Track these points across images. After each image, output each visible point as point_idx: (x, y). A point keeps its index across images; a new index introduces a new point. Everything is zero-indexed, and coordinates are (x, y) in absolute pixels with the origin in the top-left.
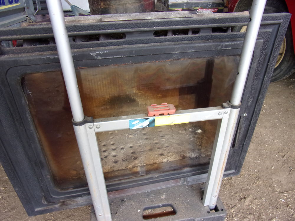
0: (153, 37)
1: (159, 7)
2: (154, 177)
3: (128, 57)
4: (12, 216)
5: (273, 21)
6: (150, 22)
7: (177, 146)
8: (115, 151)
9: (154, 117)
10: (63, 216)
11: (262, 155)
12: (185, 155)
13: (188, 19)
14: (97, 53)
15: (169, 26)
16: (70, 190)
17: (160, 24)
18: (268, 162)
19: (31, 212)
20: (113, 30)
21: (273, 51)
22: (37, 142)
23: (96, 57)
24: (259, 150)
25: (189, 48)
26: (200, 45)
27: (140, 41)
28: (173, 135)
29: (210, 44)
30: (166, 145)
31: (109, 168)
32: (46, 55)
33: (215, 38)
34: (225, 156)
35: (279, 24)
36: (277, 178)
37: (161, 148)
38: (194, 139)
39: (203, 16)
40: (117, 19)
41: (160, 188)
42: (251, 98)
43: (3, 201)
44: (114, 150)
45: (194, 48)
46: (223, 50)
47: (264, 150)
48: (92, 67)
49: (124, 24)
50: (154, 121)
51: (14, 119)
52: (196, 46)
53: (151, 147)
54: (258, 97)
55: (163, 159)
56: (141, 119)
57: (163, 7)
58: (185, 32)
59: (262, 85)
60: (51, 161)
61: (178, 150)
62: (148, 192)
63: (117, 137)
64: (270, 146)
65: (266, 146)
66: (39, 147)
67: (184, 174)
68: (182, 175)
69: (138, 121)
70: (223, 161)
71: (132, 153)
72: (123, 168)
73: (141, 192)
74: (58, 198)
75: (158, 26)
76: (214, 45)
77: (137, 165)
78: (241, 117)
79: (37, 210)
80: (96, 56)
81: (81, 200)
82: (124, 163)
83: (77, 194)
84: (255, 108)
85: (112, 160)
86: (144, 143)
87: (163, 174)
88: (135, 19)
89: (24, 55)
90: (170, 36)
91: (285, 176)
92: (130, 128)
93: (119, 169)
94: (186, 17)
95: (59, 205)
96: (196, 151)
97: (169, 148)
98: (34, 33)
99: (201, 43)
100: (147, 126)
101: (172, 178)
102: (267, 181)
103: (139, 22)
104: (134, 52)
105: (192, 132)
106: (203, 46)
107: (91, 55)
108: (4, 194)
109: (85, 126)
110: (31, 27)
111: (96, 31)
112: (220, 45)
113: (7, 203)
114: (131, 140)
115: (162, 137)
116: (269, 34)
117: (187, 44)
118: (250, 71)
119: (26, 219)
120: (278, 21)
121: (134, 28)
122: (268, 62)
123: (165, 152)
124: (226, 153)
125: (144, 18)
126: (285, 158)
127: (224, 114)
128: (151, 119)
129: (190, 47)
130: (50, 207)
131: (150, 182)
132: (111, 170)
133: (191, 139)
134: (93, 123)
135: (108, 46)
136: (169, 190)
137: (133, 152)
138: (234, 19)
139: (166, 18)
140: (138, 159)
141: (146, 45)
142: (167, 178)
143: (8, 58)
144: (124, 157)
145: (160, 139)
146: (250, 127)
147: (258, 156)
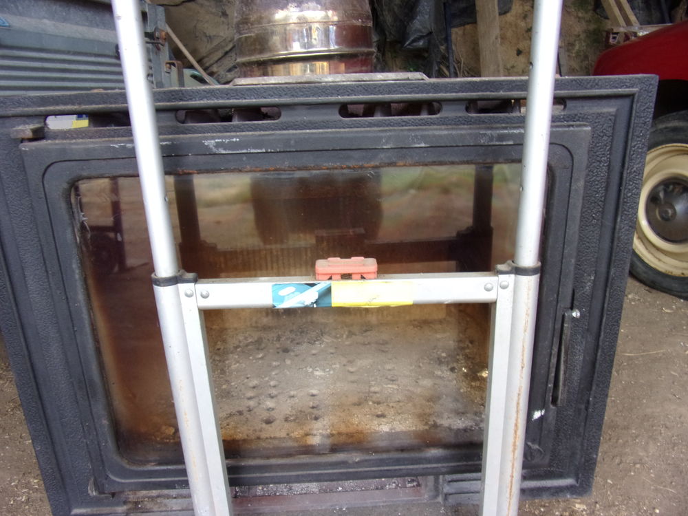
2: (350, 462)
3: (280, 152)
5: (615, 90)
6: (330, 86)
7: (424, 402)
8: (274, 400)
9: (328, 282)
12: (439, 422)
13: (413, 82)
14: (216, 140)
15: (371, 94)
16: (151, 467)
17: (352, 90)
20: (254, 100)
21: (627, 159)
23: (215, 150)
24: (673, 458)
25: (413, 139)
26: (437, 133)
27: (310, 125)
28: (418, 379)
29: (462, 132)
30: (399, 397)
31: (251, 432)
34: (517, 407)
35: (631, 96)
37: (383, 403)
38: (469, 389)
41: (374, 504)
42: (589, 275)
43: (27, 507)
44: (272, 397)
45: (424, 138)
46: (493, 145)
48: (207, 170)
50: (328, 292)
52: (429, 135)
53: (359, 398)
54: (608, 273)
55: (381, 424)
56: (299, 284)
59: (612, 241)
60: (113, 384)
61: (423, 410)
62: (341, 509)
63: (288, 373)
66: (91, 346)
67: (429, 466)
68: (421, 466)
69: (292, 289)
71: (313, 408)
72: (283, 434)
73: (323, 508)
74: (122, 483)
75: (348, 93)
76: (471, 134)
77: (315, 432)
78: (566, 320)
79: (75, 511)
80: (215, 147)
81: (175, 504)
82: (286, 425)
83: (163, 479)
84: (603, 303)
85: (263, 416)
86: (345, 388)
87: (374, 456)
88: (299, 81)
90: (378, 117)
92: (275, 304)
93: (272, 436)
94: (408, 80)
95: (125, 508)
96: (468, 415)
97: (401, 404)
99: (440, 130)
100: (313, 303)
101: (395, 470)
104: (292, 142)
106: (445, 135)
107: (206, 144)
109: (178, 289)
111: (220, 101)
112: (485, 134)
113: (36, 512)
114: (317, 382)
115: (393, 381)
116: (610, 119)
117: (409, 131)
118: (571, 201)
120: (627, 89)
121: (297, 97)
122: (620, 184)
123: (390, 412)
124: (519, 399)
125: (319, 80)
127: (500, 289)
128: (322, 285)
129: (416, 136)
131: (341, 474)
132: (253, 437)
133: (462, 391)
134: (193, 284)
135: (244, 132)
136: (395, 511)
137: (315, 405)
138: (518, 84)
139: (365, 79)
140: (322, 419)
141: (321, 131)
142: (382, 468)
143: (52, 145)
144: (291, 414)
145: (387, 385)
146: (599, 354)
147: (670, 474)
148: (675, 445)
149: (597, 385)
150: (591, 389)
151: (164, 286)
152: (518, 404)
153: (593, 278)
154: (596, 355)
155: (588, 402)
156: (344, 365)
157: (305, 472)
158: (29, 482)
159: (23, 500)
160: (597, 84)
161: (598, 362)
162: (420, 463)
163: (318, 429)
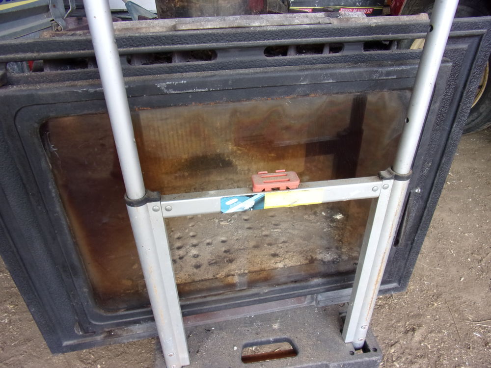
0: (263, 57)
1: (274, 5)
2: (262, 293)
3: (220, 90)
4: (26, 352)
5: (470, 31)
6: (259, 32)
8: (197, 248)
9: (263, 194)
10: (110, 354)
11: (444, 257)
12: (314, 256)
13: (323, 26)
14: (167, 83)
15: (291, 38)
16: (121, 313)
17: (276, 35)
18: (453, 270)
19: (56, 348)
20: (196, 45)
21: (468, 83)
22: (66, 231)
23: (165, 91)
25: (324, 77)
26: (342, 71)
27: (241, 64)
28: (294, 223)
29: (361, 69)
30: (283, 239)
32: (82, 87)
33: (369, 59)
34: (382, 260)
35: (481, 36)
36: (469, 298)
37: (274, 244)
38: (329, 229)
39: (350, 22)
40: (202, 25)
41: (272, 311)
42: (428, 163)
43: (11, 327)
44: (195, 246)
45: (332, 76)
46: (382, 79)
47: (447, 249)
48: (159, 107)
49: (214, 35)
50: (262, 200)
51: (28, 194)
52: (336, 73)
53: (257, 242)
54: (441, 160)
55: (277, 263)
56: (241, 196)
57: (280, 5)
58: (317, 48)
59: (447, 140)
61: (302, 248)
62: (250, 317)
64: (458, 242)
65: (451, 243)
66: (70, 241)
67: (312, 289)
68: (308, 290)
69: (236, 200)
70: (378, 268)
71: (225, 252)
72: (211, 276)
73: (239, 317)
74: (101, 325)
75: (272, 38)
76: (367, 71)
77: (233, 273)
78: (411, 195)
79: (65, 343)
80: (166, 88)
81: (139, 329)
83: (132, 319)
84: (434, 180)
85: (192, 262)
86: (246, 234)
87: (277, 288)
88: (232, 26)
89: (44, 86)
90: (292, 56)
91: (483, 294)
92: (223, 211)
93: (203, 279)
94: (319, 23)
95: (102, 336)
96: (333, 249)
97: (287, 244)
98: (62, 50)
99: (344, 68)
100: (250, 208)
101: (291, 294)
102: (451, 303)
103: (239, 30)
104: (230, 82)
105: (326, 218)
106: (348, 73)
107: (158, 86)
108: (13, 315)
109: (147, 206)
110: (57, 38)
111: (166, 46)
112: (377, 72)
113: (18, 330)
114: (224, 231)
116: (463, 54)
117: (321, 69)
118: (428, 117)
119: (49, 358)
120: (479, 31)
121: (231, 41)
122: (460, 101)
123: (281, 252)
125: (248, 25)
126: (483, 263)
127: (382, 189)
128: (258, 196)
129: (326, 75)
130: (88, 340)
131: (255, 300)
132: (189, 280)
133: (325, 230)
134: (159, 202)
135: (186, 72)
136: (287, 314)
137: (226, 249)
138: (403, 27)
139: (285, 24)
140: (235, 262)
141: (252, 70)
142: (282, 294)
143: (19, 91)
144: (212, 259)
146: (426, 212)
147: (437, 259)
148: (440, 239)
149: (421, 229)
150: (416, 233)
151: (138, 206)
152: (383, 258)
153: (430, 165)
154: (423, 212)
155: (414, 240)
157: (231, 303)
158: (7, 308)
159: (6, 322)
160: (459, 27)
162: (306, 289)
163: (234, 270)
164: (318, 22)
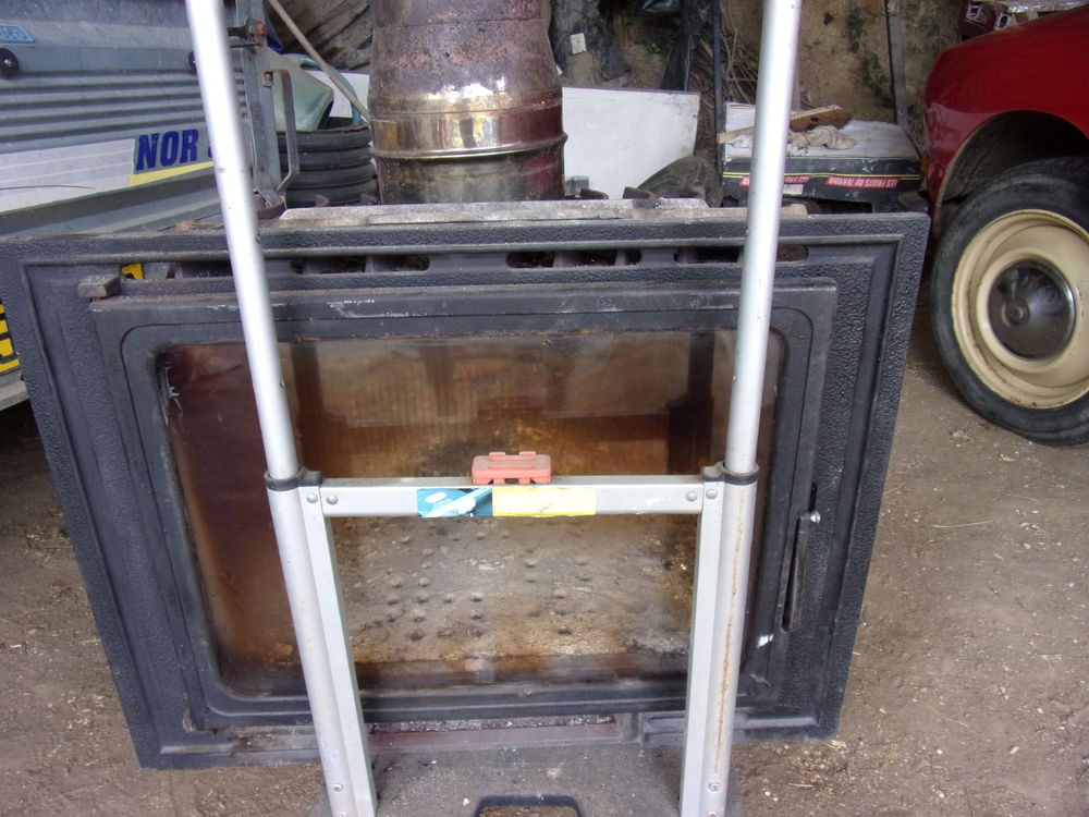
2: (520, 695)
3: (428, 317)
4: (107, 781)
5: (872, 236)
6: (495, 230)
7: (623, 612)
9: (489, 487)
10: (254, 806)
11: (981, 699)
12: (641, 641)
13: (605, 222)
14: (346, 302)
15: (548, 240)
16: (263, 698)
17: (523, 235)
18: (997, 729)
19: (149, 757)
20: (395, 247)
21: (887, 322)
22: (181, 531)
23: (343, 314)
24: (974, 680)
25: (601, 303)
26: (633, 294)
27: (468, 278)
29: (669, 292)
30: (591, 605)
31: (392, 652)
32: (220, 302)
33: (690, 276)
34: (727, 640)
35: (894, 244)
36: (1023, 791)
37: (569, 613)
39: (662, 217)
40: (407, 218)
41: (553, 745)
42: (836, 467)
43: (91, 733)
44: (422, 602)
45: (615, 301)
46: (707, 310)
47: (993, 683)
48: (333, 338)
49: (423, 232)
50: (488, 498)
51: (128, 461)
52: (622, 297)
53: (538, 606)
54: (861, 464)
56: (451, 490)
58: (607, 256)
59: (867, 426)
61: (622, 625)
62: (509, 751)
64: (1021, 672)
65: (1005, 672)
66: (185, 551)
67: (622, 701)
68: (613, 701)
69: (443, 495)
71: (476, 618)
72: (435, 656)
73: (487, 748)
74: (226, 717)
75: (517, 239)
76: (678, 296)
77: (476, 654)
78: (802, 525)
79: (167, 749)
80: (344, 310)
81: (296, 742)
82: (440, 642)
83: (280, 713)
84: (854, 502)
87: (552, 688)
88: (454, 220)
89: (168, 298)
90: (559, 268)
91: (1057, 787)
92: (421, 513)
94: (598, 218)
95: (230, 745)
97: (593, 615)
98: (199, 249)
99: (638, 289)
100: (469, 512)
101: (579, 706)
102: (979, 796)
103: (463, 227)
104: (444, 305)
106: (643, 297)
107: (332, 306)
108: (99, 713)
109: (298, 493)
110: (197, 233)
111: (350, 248)
112: (696, 296)
113: (102, 740)
115: (586, 580)
116: (866, 273)
117: (597, 289)
118: (808, 379)
119: (144, 796)
120: (889, 235)
121: (450, 243)
122: (878, 354)
123: (577, 627)
124: (729, 630)
125: (480, 219)
126: (1072, 722)
127: (706, 499)
128: (481, 491)
129: (605, 299)
130: (204, 748)
131: (508, 709)
132: (396, 659)
133: (676, 597)
134: (316, 487)
135: (381, 286)
136: (581, 754)
137: (478, 614)
139: (540, 218)
141: (482, 288)
142: (562, 703)
143: (132, 304)
145: (576, 586)
146: (847, 565)
147: (965, 702)
148: (980, 661)
149: (846, 603)
150: (836, 608)
151: (282, 491)
152: (728, 636)
153: (840, 471)
154: (843, 565)
155: (833, 624)
156: (521, 556)
157: (462, 707)
158: (91, 700)
159: (85, 723)
160: (848, 228)
161: (846, 575)
162: (610, 698)
163: (480, 650)
164: (595, 215)
